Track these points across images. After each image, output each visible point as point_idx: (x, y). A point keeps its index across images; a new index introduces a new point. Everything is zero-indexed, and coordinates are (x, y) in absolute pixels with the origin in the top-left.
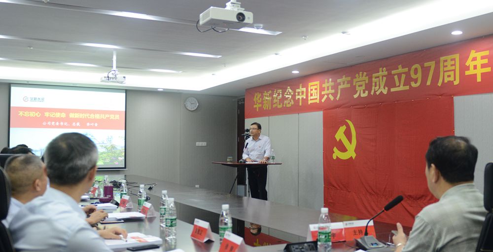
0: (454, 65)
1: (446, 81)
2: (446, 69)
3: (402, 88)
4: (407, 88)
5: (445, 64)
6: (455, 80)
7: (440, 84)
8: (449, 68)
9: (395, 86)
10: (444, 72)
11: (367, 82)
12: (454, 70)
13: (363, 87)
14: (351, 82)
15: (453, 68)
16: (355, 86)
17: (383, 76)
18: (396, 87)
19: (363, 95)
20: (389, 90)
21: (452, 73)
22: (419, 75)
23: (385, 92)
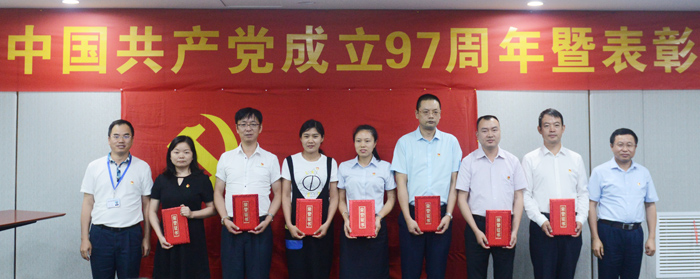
0: (479, 43)
1: (462, 65)
2: (461, 47)
3: (364, 66)
4: (379, 68)
5: (461, 39)
6: (480, 65)
7: (450, 68)
8: (468, 46)
9: (347, 61)
10: (459, 51)
11: (270, 45)
12: (479, 52)
13: (261, 55)
14: (222, 42)
15: (477, 47)
16: (235, 51)
17: (315, 43)
18: (351, 63)
19: (256, 69)
20: (332, 67)
21: (475, 56)
22: (406, 51)
23: (322, 69)
